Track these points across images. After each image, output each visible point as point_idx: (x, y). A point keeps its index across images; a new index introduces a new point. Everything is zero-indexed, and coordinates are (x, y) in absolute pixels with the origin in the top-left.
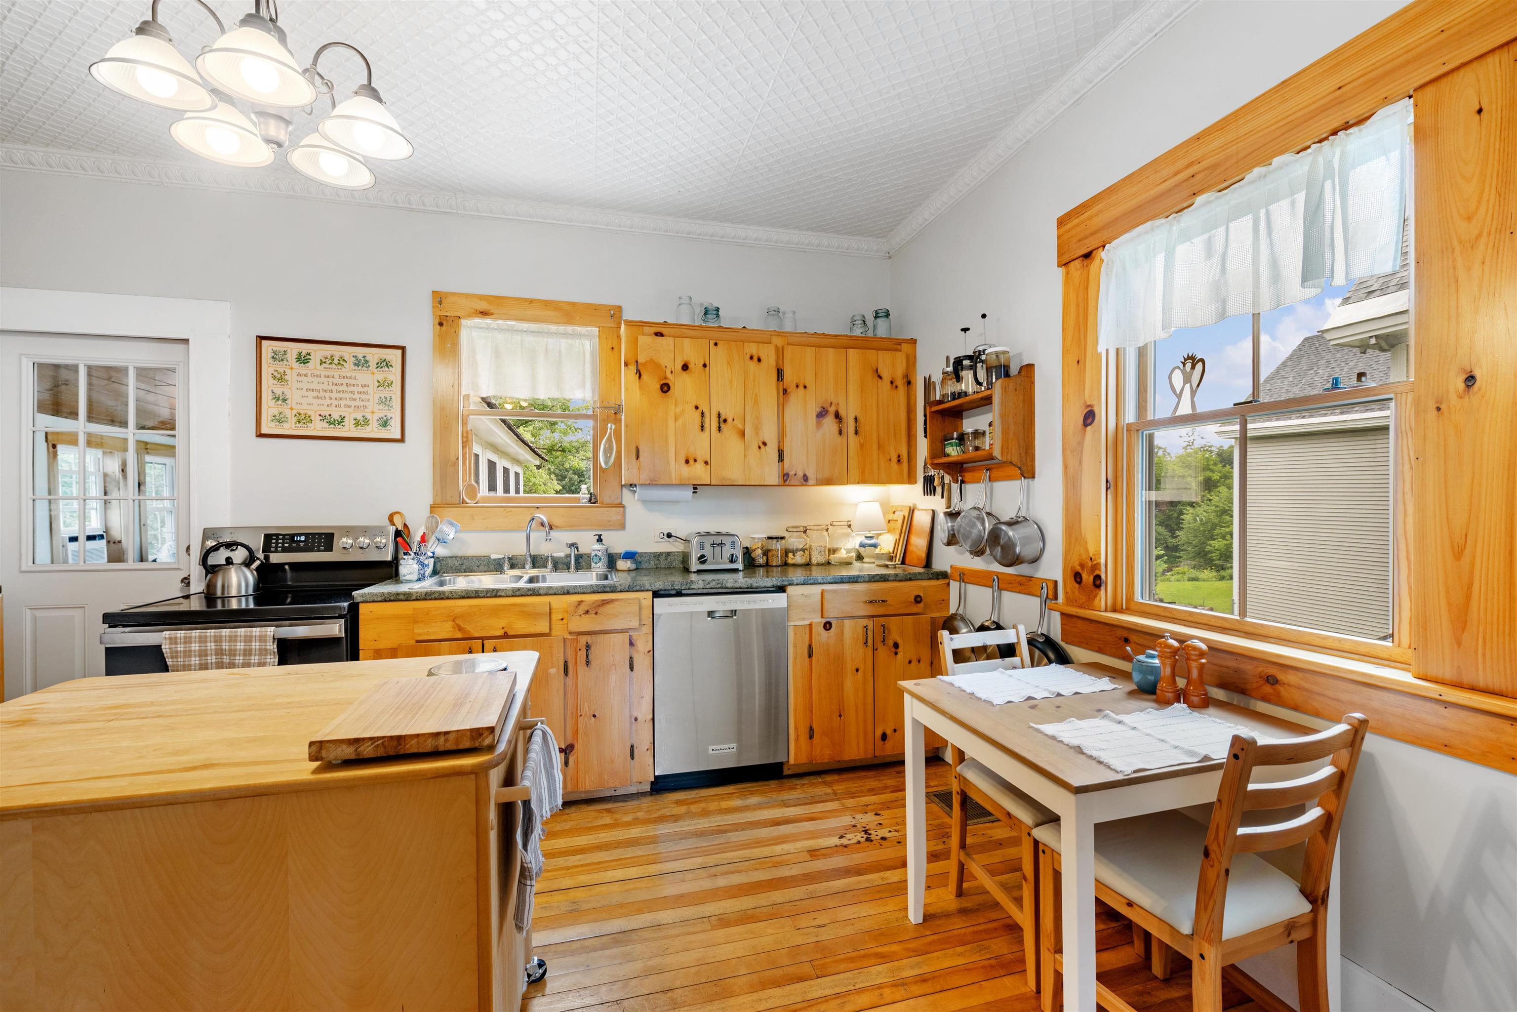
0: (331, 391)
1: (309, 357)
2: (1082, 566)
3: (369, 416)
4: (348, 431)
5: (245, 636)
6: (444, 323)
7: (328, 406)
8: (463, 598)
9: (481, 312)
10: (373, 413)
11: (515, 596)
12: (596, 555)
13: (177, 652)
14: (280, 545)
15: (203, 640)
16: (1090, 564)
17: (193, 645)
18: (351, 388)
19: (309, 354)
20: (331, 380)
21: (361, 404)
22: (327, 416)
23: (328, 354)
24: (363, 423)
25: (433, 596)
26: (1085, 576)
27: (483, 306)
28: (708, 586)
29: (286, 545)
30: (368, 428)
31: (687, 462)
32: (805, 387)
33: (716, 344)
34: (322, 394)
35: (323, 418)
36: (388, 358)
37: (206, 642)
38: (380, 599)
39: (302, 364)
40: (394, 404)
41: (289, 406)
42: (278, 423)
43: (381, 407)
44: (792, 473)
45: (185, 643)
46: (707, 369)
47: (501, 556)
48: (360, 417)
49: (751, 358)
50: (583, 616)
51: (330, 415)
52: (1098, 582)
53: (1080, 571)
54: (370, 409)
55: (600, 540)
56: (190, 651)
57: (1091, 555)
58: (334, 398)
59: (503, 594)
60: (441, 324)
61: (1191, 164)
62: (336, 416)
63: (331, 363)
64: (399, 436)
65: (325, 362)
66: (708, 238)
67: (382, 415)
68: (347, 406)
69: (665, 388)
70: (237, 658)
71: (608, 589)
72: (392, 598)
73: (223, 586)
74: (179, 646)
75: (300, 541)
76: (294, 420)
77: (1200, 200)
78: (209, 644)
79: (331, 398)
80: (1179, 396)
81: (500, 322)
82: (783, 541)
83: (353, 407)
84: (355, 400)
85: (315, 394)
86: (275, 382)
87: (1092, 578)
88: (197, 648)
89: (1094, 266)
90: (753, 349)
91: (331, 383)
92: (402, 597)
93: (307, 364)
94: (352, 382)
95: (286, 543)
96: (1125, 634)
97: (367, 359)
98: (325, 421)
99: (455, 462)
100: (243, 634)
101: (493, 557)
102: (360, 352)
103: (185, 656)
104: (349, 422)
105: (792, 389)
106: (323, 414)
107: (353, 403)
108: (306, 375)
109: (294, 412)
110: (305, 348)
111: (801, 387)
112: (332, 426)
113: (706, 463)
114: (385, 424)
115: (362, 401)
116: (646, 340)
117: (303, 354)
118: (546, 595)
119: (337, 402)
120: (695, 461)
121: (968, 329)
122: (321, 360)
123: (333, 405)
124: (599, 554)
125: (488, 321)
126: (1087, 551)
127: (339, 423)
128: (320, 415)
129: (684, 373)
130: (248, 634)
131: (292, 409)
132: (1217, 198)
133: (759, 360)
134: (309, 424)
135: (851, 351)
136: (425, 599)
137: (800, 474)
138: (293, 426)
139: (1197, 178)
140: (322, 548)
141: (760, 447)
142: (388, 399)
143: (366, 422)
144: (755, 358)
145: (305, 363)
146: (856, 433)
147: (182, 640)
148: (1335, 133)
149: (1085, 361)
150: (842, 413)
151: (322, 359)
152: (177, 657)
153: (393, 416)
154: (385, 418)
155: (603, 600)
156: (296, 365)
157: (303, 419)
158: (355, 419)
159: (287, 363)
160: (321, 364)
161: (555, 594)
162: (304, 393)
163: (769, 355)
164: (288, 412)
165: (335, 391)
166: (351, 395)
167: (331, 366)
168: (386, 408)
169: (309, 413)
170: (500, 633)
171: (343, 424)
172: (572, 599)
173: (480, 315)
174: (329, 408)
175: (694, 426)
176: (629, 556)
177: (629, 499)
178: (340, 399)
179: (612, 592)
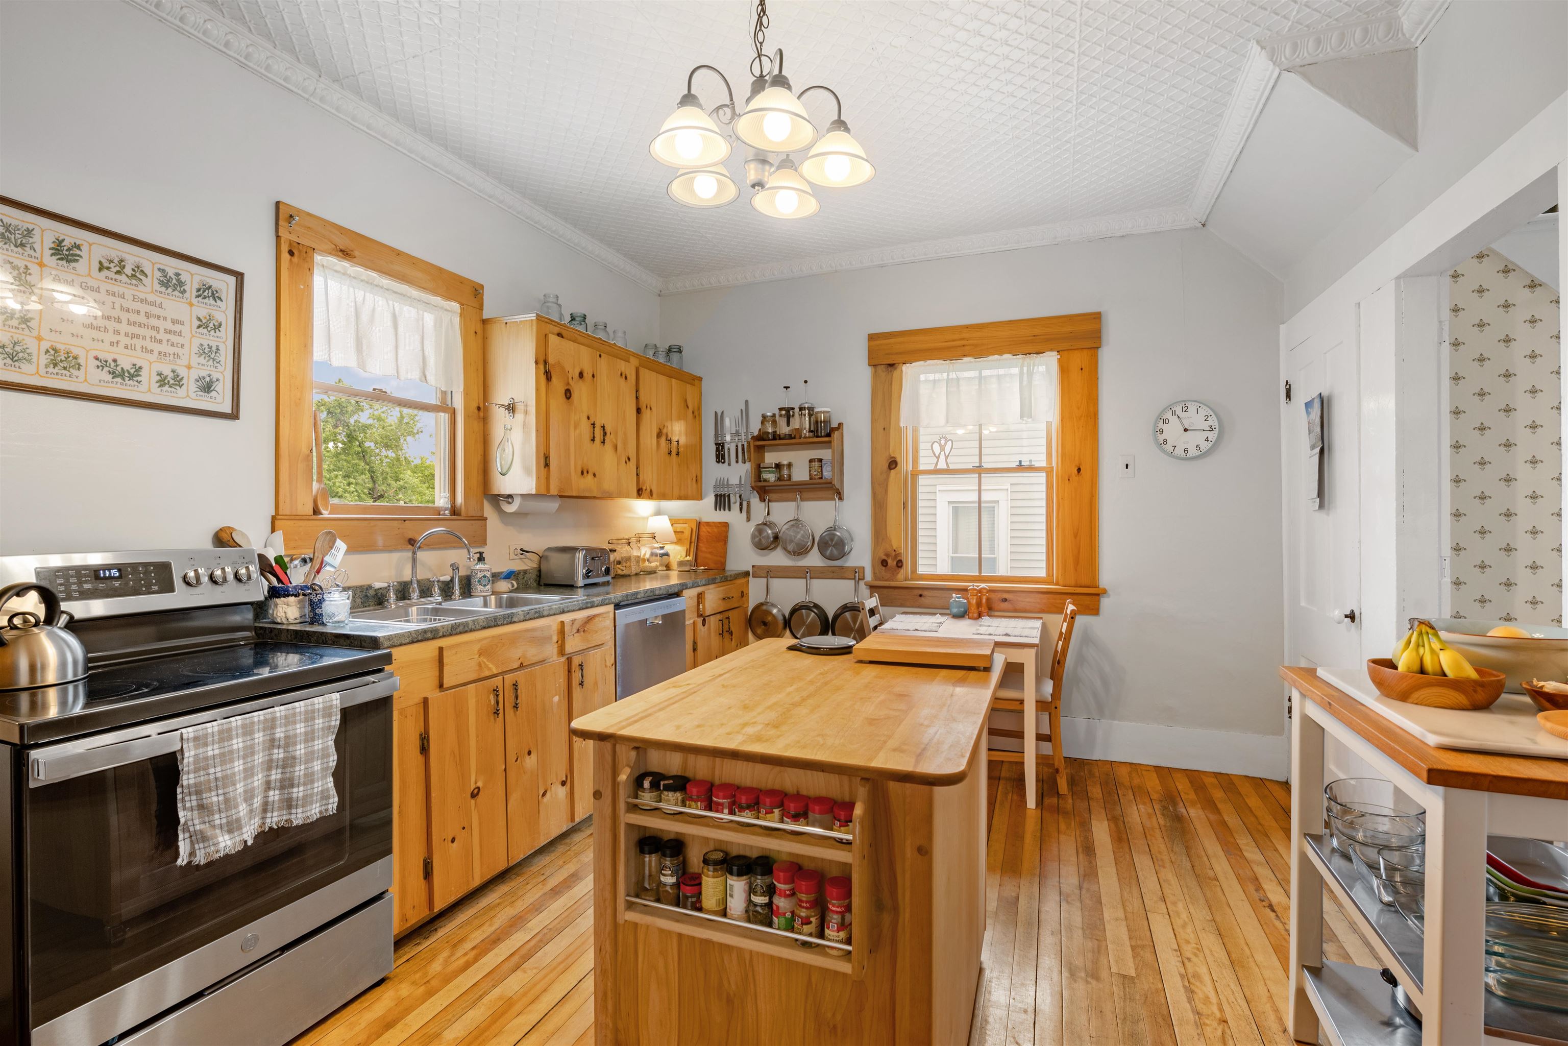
0: (119, 320)
1: (78, 252)
2: (887, 555)
3: (182, 372)
4: (147, 391)
5: (306, 712)
6: (296, 252)
7: (112, 344)
9: (341, 251)
10: (189, 367)
11: (526, 620)
12: (485, 576)
13: (206, 759)
14: (74, 587)
15: (248, 731)
16: (894, 554)
17: (235, 741)
18: (153, 322)
19: (78, 247)
20: (118, 301)
21: (171, 350)
22: (110, 361)
23: (115, 255)
24: (172, 382)
25: (458, 630)
26: (890, 561)
27: (343, 242)
29: (86, 586)
30: (181, 392)
31: (582, 473)
32: (651, 409)
33: (600, 356)
34: (99, 322)
35: (102, 364)
36: (215, 285)
37: (252, 733)
38: (407, 641)
39: (64, 262)
40: (222, 359)
41: (35, 333)
42: (9, 361)
43: (202, 360)
44: (644, 488)
45: (221, 740)
46: (595, 379)
48: (167, 371)
49: (621, 374)
51: (115, 361)
52: (900, 564)
53: (886, 559)
54: (184, 361)
55: (482, 558)
56: (231, 752)
57: (895, 548)
58: (123, 333)
59: (517, 619)
60: (291, 253)
61: (963, 339)
62: (125, 363)
63: (118, 272)
64: (228, 409)
65: (108, 268)
67: (203, 373)
68: (145, 350)
69: (568, 394)
70: (298, 747)
71: (589, 605)
72: (420, 638)
73: (33, 669)
74: (210, 748)
75: (111, 578)
76: (44, 360)
77: (966, 359)
78: (256, 736)
79: (117, 332)
80: (938, 458)
81: (360, 270)
82: (615, 554)
83: (156, 353)
84: (160, 341)
87: (895, 562)
88: (241, 745)
89: (896, 373)
90: (622, 367)
91: (117, 306)
93: (73, 264)
94: (155, 311)
95: (86, 582)
96: (920, 592)
97: (183, 278)
98: (106, 369)
99: (308, 456)
100: (303, 709)
102: (172, 265)
103: (221, 763)
104: (148, 378)
105: (643, 409)
106: (102, 356)
107: (157, 347)
108: (71, 283)
109: (45, 345)
110: (71, 235)
111: (649, 408)
112: (119, 380)
113: (594, 475)
114: (207, 387)
115: (172, 345)
116: (553, 339)
117: (67, 243)
118: (548, 616)
119: (128, 341)
120: (588, 472)
121: (789, 388)
122: (100, 263)
123: (122, 345)
124: (488, 574)
125: (346, 264)
126: (891, 546)
127: (131, 377)
128: (97, 358)
129: (581, 381)
130: (310, 708)
131: (39, 339)
132: (975, 362)
133: (626, 378)
134: (75, 372)
135: (673, 380)
136: (451, 635)
137: (649, 489)
138: (42, 371)
139: (966, 348)
140: (156, 588)
141: (626, 462)
142: (214, 349)
143: (178, 381)
144: (624, 376)
145: (68, 261)
146: (678, 455)
147: (216, 738)
148: (1030, 354)
149: (890, 428)
150: (669, 435)
151: (103, 261)
152: (206, 768)
153: (220, 377)
154: (208, 379)
155: (588, 617)
156: (51, 261)
157: (61, 360)
158: (160, 374)
159: (32, 252)
160: (100, 270)
161: (554, 614)
163: (631, 372)
164: (31, 345)
165: (125, 321)
166: (154, 333)
167: (117, 277)
168: (211, 362)
169: (75, 351)
170: (516, 665)
171: (139, 379)
172: (567, 618)
173: (340, 254)
174: (114, 349)
175: (587, 437)
176: (509, 576)
177: (488, 511)
178: (134, 336)
179: (592, 607)
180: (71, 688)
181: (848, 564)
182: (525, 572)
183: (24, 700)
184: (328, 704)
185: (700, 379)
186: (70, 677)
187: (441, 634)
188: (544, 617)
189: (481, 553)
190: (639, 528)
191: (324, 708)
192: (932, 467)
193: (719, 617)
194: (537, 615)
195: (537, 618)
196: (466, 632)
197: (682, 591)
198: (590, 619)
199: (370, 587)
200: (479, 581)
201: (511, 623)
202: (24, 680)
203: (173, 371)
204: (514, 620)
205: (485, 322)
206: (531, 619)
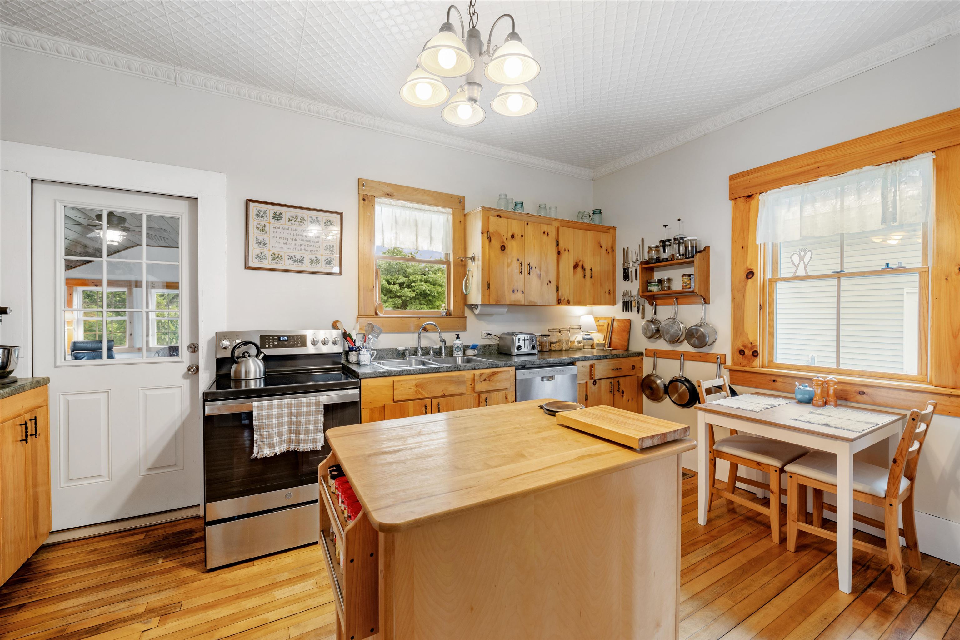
0: (296, 240)
1: (281, 216)
2: (745, 346)
3: (319, 257)
4: (306, 266)
5: (307, 403)
6: (366, 199)
7: (293, 249)
8: (420, 373)
9: (387, 194)
10: (322, 255)
11: (448, 371)
12: (458, 347)
13: (262, 416)
14: (271, 343)
15: (280, 407)
16: (750, 345)
17: (274, 410)
19: (281, 214)
20: (295, 232)
21: (315, 249)
22: (293, 256)
23: (294, 214)
24: (315, 262)
25: (404, 373)
26: (746, 351)
27: (388, 190)
28: (542, 363)
29: (276, 343)
30: (319, 265)
31: (513, 291)
32: (569, 251)
33: (527, 224)
34: (289, 241)
35: (290, 258)
36: (332, 219)
37: (282, 408)
38: (374, 376)
39: (277, 221)
40: (335, 250)
41: (268, 249)
42: (260, 260)
43: (327, 252)
44: (562, 299)
45: (268, 409)
46: (523, 237)
47: (404, 348)
48: (313, 258)
49: (544, 233)
50: (483, 382)
51: (295, 256)
52: (755, 354)
53: (743, 349)
54: (320, 253)
55: (458, 338)
56: (272, 415)
57: (751, 341)
58: (297, 245)
59: (441, 370)
60: (364, 200)
61: (818, 162)
62: (298, 257)
63: (295, 221)
64: (337, 271)
65: (292, 220)
66: (508, 160)
67: (328, 257)
68: (305, 250)
69: (503, 248)
70: (302, 417)
71: (494, 366)
72: (381, 375)
73: (246, 372)
74: (264, 412)
75: (285, 340)
76: (271, 258)
77: (821, 179)
78: (284, 409)
79: (295, 244)
80: (797, 267)
81: (398, 201)
82: (549, 337)
83: (309, 251)
84: (311, 246)
85: (285, 241)
86: (258, 232)
87: (751, 352)
88: (276, 412)
89: (753, 202)
90: (545, 228)
91: (295, 234)
92: (386, 374)
93: (280, 221)
95: (276, 342)
96: (774, 378)
97: (319, 219)
98: (292, 259)
99: (372, 289)
100: (305, 401)
101: (400, 349)
102: (314, 214)
103: (268, 419)
104: (307, 261)
105: (562, 251)
106: (290, 255)
107: (310, 248)
108: (279, 228)
109: (271, 253)
110: (279, 209)
111: (567, 251)
112: (296, 263)
113: (523, 292)
114: (329, 262)
115: (315, 247)
116: (493, 219)
117: (278, 213)
118: (463, 370)
119: (299, 247)
120: (517, 291)
121: (667, 226)
122: (289, 218)
123: (297, 249)
124: (460, 346)
125: (391, 200)
126: (748, 339)
127: (301, 261)
128: (288, 256)
129: (512, 240)
130: (309, 401)
131: (269, 251)
132: (831, 179)
133: (548, 234)
134: (281, 262)
135: (589, 232)
136: (399, 375)
137: (566, 300)
138: (270, 262)
139: (821, 169)
140: (300, 345)
141: (548, 284)
142: (332, 246)
143: (318, 261)
144: (546, 233)
145: (278, 220)
146: (591, 277)
147: (266, 408)
148: (896, 161)
149: (747, 247)
150: (585, 266)
151: (290, 217)
152: (262, 419)
153: (335, 258)
154: (329, 259)
155: (493, 372)
156: (272, 221)
157: (277, 257)
158: (311, 259)
159: (266, 219)
160: (289, 221)
161: (468, 370)
162: (278, 240)
163: (552, 231)
164: (267, 253)
165: (298, 240)
166: (308, 243)
167: (295, 223)
168: (330, 252)
169: (281, 254)
170: (441, 394)
171: (303, 262)
172: (477, 372)
173: (387, 196)
174: (294, 251)
175: (517, 271)
176: (474, 347)
177: (467, 312)
178: (301, 245)
179: (496, 367)
180: (258, 380)
181: (712, 352)
182: (490, 345)
183: (243, 383)
184: (318, 401)
185: (614, 228)
186: (258, 377)
187: (393, 374)
188: (461, 370)
189: (458, 335)
190: (574, 323)
191: (316, 402)
192: (791, 275)
193: (610, 380)
194: (456, 369)
195: (456, 371)
196: (409, 374)
197: (576, 362)
198: (494, 374)
199: (396, 349)
200: (455, 349)
201: (437, 372)
203: (316, 258)
205: (465, 215)
206: (451, 371)
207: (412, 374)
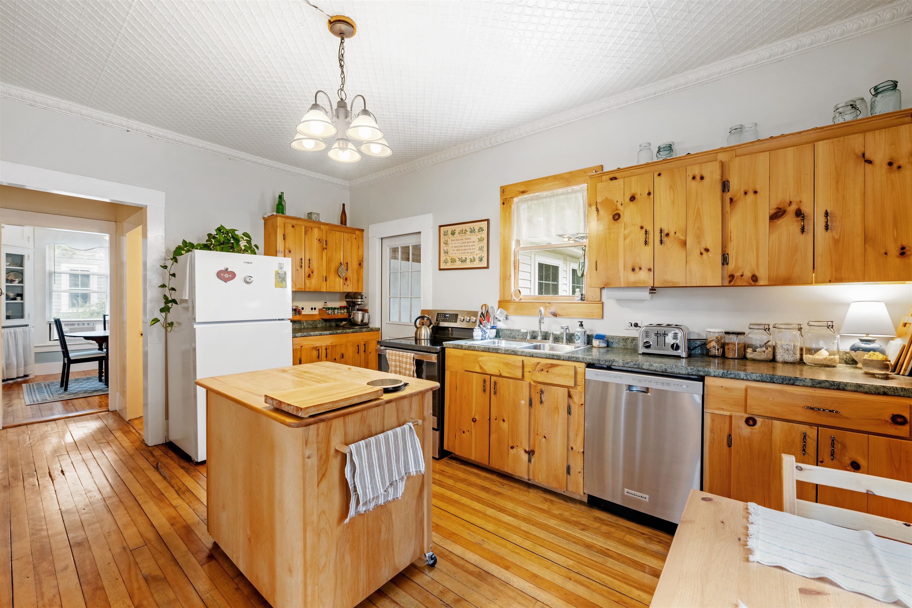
0: (462, 246)
1: (455, 232)
3: (475, 257)
4: (468, 265)
6: (505, 203)
7: (461, 253)
9: (521, 192)
10: (477, 255)
11: (506, 354)
12: (577, 335)
14: (441, 318)
18: (469, 244)
19: (455, 230)
20: (462, 241)
21: (472, 251)
23: (461, 229)
25: (471, 349)
27: (521, 189)
28: (626, 365)
29: (443, 319)
30: (475, 263)
31: (633, 270)
32: (756, 192)
33: (659, 175)
34: (459, 248)
35: (459, 259)
36: (482, 226)
38: (452, 347)
40: (485, 249)
42: (445, 264)
43: (480, 252)
44: (738, 274)
46: (652, 196)
47: (526, 331)
48: (472, 258)
49: (694, 178)
50: (540, 372)
51: (462, 258)
54: (475, 254)
55: (581, 325)
59: (500, 352)
60: (503, 204)
62: (464, 258)
63: (462, 233)
64: (486, 266)
66: (673, 90)
67: (480, 255)
68: (468, 253)
69: (617, 217)
71: (555, 357)
75: (447, 317)
76: (450, 261)
79: (462, 250)
81: (533, 194)
82: (742, 337)
83: (470, 253)
84: (470, 249)
85: (457, 248)
86: (444, 245)
90: (695, 170)
91: (462, 243)
92: (459, 347)
93: (454, 235)
94: (469, 241)
95: (443, 317)
97: (475, 228)
98: (460, 261)
99: (509, 278)
101: (522, 331)
102: (471, 225)
104: (468, 260)
105: (739, 197)
107: (470, 251)
108: (454, 240)
109: (450, 258)
110: (453, 228)
111: (751, 193)
112: (463, 263)
113: (650, 270)
114: (481, 260)
115: (473, 249)
116: (605, 186)
117: (453, 231)
118: (521, 355)
119: (464, 252)
120: (640, 269)
124: (579, 334)
125: (525, 196)
127: (465, 261)
129: (631, 203)
131: (450, 256)
133: (702, 178)
134: (455, 263)
136: (468, 350)
137: (748, 274)
138: (450, 264)
140: (454, 321)
141: (701, 254)
142: (483, 247)
143: (474, 260)
144: (698, 178)
146: (827, 228)
147: (391, 355)
150: (807, 209)
151: (459, 232)
153: (484, 255)
154: (481, 257)
155: (552, 364)
156: (451, 236)
157: (453, 261)
158: (470, 259)
159: (448, 236)
160: (459, 234)
161: (526, 356)
162: (454, 249)
163: (710, 170)
164: (448, 258)
166: (469, 247)
167: (462, 235)
168: (482, 252)
169: (455, 257)
170: (498, 373)
172: (533, 360)
173: (521, 194)
174: (462, 255)
175: (640, 242)
176: (606, 338)
177: (605, 298)
178: (465, 250)
179: (558, 359)
180: (426, 340)
187: (464, 348)
188: (518, 355)
189: (581, 322)
194: (513, 353)
195: (513, 354)
196: (474, 350)
198: (553, 366)
200: (579, 338)
201: (497, 353)
202: (418, 338)
204: (499, 351)
206: (509, 354)
207: (477, 350)
